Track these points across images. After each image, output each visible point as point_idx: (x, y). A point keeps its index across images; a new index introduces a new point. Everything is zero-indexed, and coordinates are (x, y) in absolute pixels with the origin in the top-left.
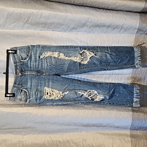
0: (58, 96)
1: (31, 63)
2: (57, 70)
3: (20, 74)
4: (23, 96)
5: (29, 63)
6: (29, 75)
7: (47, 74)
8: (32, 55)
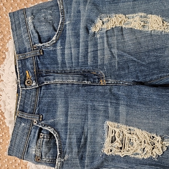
0: (146, 149)
1: (63, 50)
2: (143, 68)
3: (34, 84)
4: (44, 149)
5: (59, 52)
6: (59, 86)
7: (110, 81)
8: (67, 27)
